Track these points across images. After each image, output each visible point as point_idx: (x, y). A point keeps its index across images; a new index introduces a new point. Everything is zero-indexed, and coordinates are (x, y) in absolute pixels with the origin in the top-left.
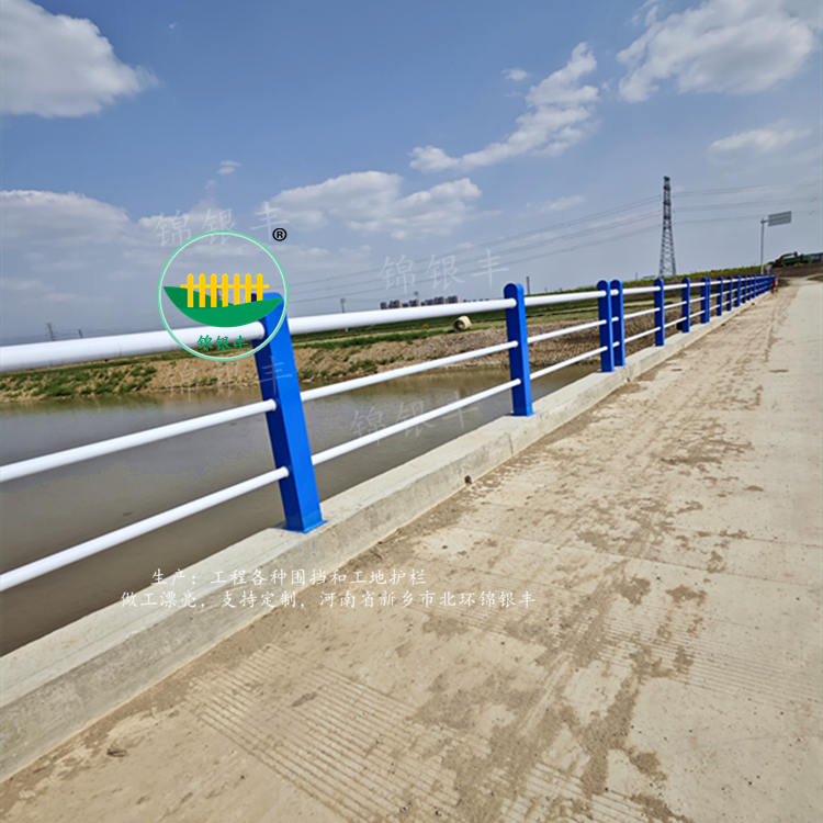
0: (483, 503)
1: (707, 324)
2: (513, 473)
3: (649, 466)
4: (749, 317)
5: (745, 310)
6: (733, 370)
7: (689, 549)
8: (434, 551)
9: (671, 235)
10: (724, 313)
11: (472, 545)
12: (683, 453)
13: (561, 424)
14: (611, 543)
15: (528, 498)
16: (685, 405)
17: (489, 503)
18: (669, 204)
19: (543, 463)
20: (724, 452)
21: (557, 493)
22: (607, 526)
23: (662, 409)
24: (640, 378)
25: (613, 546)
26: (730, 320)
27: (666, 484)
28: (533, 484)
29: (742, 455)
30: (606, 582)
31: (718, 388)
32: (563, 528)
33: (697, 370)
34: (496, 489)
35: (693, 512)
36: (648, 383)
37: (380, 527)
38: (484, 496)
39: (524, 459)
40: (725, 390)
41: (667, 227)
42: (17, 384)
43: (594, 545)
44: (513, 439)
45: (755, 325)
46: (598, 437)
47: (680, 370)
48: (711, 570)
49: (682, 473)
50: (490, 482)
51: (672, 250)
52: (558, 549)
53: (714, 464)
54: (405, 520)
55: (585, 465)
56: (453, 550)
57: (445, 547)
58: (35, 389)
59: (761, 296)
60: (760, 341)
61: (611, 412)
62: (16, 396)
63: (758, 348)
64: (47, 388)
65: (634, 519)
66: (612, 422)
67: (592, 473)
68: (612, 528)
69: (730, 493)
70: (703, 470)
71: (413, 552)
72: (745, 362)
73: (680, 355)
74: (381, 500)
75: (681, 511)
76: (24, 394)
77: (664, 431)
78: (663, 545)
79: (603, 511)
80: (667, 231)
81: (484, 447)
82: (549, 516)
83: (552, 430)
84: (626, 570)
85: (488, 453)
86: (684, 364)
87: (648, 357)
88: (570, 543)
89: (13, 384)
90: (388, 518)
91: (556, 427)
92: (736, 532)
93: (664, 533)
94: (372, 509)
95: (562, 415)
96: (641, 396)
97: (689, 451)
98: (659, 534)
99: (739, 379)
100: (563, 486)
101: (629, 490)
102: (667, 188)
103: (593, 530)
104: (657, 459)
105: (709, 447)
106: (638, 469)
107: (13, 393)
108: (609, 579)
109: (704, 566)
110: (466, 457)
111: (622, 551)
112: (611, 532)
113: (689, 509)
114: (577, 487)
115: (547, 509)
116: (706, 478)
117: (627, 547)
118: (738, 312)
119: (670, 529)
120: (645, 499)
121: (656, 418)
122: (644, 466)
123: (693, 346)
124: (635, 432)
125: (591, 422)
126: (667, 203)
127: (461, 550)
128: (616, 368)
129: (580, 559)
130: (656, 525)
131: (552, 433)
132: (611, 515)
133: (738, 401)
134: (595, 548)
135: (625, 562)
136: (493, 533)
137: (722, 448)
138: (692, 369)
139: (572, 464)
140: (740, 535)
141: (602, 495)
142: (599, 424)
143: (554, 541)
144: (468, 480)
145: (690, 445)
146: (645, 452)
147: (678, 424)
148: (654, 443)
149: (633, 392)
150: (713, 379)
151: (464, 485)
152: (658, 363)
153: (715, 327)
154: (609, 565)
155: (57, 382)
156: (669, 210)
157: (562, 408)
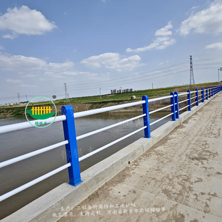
0: (133, 173)
1: (204, 103)
2: (143, 160)
3: (185, 160)
4: (216, 100)
5: (215, 97)
6: (211, 121)
7: (198, 201)
8: (116, 194)
9: (193, 72)
10: (209, 99)
11: (128, 192)
12: (196, 155)
13: (159, 140)
14: (172, 195)
15: (147, 172)
16: (197, 135)
17: (135, 173)
18: (192, 63)
19: (153, 156)
20: (209, 156)
21: (156, 170)
22: (171, 187)
23: (190, 136)
24: (184, 122)
25: (173, 197)
26: (210, 101)
27: (191, 169)
28: (149, 165)
29: (215, 157)
30: (170, 214)
31: (207, 128)
32: (157, 186)
33: (201, 120)
34: (137, 167)
35: (199, 182)
36: (186, 124)
37: (100, 182)
38: (134, 170)
39: (147, 154)
40: (209, 129)
41: (191, 70)
42: (7, 111)
43: (167, 196)
44: (144, 147)
45: (217, 103)
46: (170, 146)
47: (195, 120)
48: (205, 212)
49: (196, 164)
50: (136, 163)
51: (193, 77)
52: (155, 196)
53: (206, 161)
54: (108, 179)
55: (166, 158)
56: (122, 194)
57: (119, 192)
58: (12, 113)
59: (219, 92)
60: (219, 109)
61: (175, 136)
62: (6, 115)
63: (219, 113)
64: (15, 113)
65: (180, 184)
66: (174, 140)
67: (168, 162)
68: (173, 188)
69: (211, 175)
70: (203, 163)
71: (109, 193)
72: (215, 118)
73: (196, 114)
74: (100, 173)
75: (196, 182)
76: (8, 114)
77: (191, 145)
78: (189, 197)
79: (170, 180)
80: (192, 71)
81: (134, 151)
82: (153, 181)
83: (156, 142)
84: (177, 209)
85: (136, 152)
86: (196, 118)
87: (186, 115)
88: (159, 194)
89: (6, 111)
90: (103, 179)
91: (158, 141)
92: (213, 193)
93: (190, 192)
94: (97, 176)
95: (160, 137)
96: (183, 130)
97: (198, 154)
98: (188, 193)
99: (213, 125)
100: (158, 167)
101: (179, 171)
102: (191, 59)
103: (167, 188)
104: (188, 157)
105: (204, 153)
106: (182, 161)
107: (5, 114)
108: (171, 213)
109: (203, 210)
110: (129, 154)
111: (176, 199)
112: (173, 190)
113: (198, 181)
114: (163, 168)
115: (153, 177)
116: (203, 167)
117: (178, 197)
118: (212, 98)
119: (192, 190)
120: (184, 175)
121: (188, 140)
122: (184, 160)
123: (200, 111)
124: (182, 145)
125: (168, 140)
126: (191, 63)
127: (124, 195)
128: (176, 119)
129: (162, 202)
130: (188, 188)
131: (156, 144)
132: (173, 181)
133: (213, 134)
134: (167, 197)
135: (177, 205)
136: (135, 187)
137: (208, 154)
138: (199, 120)
139: (162, 157)
140: (215, 195)
141: (170, 172)
142: (171, 141)
143: (154, 192)
144: (129, 162)
145: (198, 152)
146: (185, 154)
147: (195, 142)
148: (187, 150)
149: (181, 128)
150: (205, 125)
151: (128, 165)
152: (189, 117)
153: (206, 103)
154: (171, 206)
155: (18, 111)
156: (192, 65)
157: (159, 135)
